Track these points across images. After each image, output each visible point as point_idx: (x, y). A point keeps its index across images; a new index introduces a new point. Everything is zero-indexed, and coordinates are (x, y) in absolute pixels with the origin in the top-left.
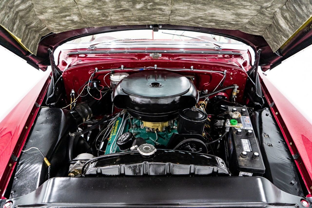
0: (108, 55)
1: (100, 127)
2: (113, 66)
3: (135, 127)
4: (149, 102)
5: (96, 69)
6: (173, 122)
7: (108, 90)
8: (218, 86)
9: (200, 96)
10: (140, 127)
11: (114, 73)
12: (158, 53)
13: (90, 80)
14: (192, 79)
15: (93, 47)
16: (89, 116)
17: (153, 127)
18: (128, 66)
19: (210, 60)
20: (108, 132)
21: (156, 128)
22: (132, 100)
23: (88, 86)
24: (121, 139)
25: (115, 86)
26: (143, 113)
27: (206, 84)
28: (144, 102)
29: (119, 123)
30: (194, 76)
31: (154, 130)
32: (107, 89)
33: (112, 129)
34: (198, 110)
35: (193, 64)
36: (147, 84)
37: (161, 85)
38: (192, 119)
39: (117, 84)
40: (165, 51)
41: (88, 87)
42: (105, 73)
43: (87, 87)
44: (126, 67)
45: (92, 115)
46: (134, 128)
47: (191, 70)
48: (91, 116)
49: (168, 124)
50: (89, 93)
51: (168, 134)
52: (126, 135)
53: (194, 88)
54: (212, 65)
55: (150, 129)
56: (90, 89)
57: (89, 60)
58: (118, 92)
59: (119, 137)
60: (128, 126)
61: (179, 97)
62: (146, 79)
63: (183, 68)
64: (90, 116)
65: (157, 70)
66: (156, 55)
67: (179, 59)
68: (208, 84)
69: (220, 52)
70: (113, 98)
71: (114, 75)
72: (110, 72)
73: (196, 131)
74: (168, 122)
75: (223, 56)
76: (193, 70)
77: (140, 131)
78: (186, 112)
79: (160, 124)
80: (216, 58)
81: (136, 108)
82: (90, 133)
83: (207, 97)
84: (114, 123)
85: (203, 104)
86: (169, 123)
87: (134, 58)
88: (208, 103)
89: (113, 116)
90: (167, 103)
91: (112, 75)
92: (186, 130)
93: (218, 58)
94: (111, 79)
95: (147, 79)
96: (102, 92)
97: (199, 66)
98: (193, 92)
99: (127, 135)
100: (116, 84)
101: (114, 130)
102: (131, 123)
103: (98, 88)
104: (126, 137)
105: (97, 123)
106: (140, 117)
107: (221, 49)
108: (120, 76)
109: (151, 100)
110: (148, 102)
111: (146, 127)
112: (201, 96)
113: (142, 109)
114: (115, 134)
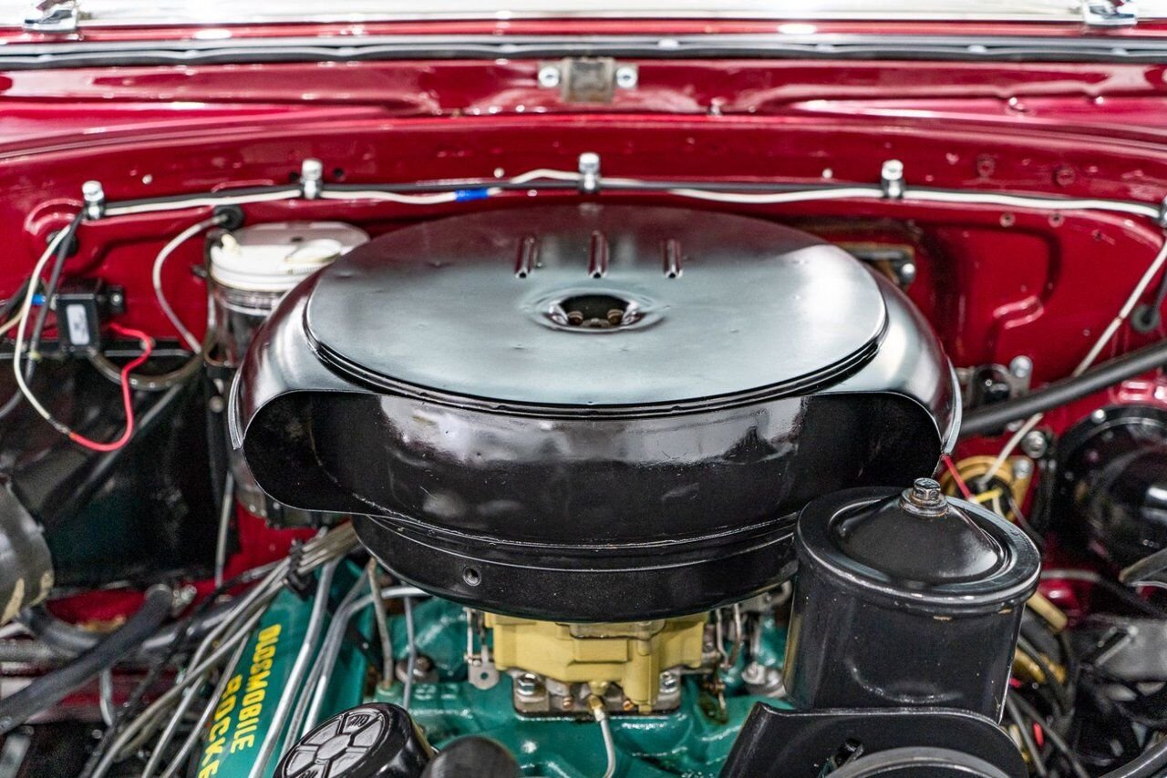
0: (180, 79)
1: (106, 692)
2: (228, 166)
3: (416, 678)
4: (549, 448)
5: (93, 191)
6: (749, 629)
7: (186, 371)
8: (1116, 324)
9: (969, 412)
10: (462, 675)
11: (243, 222)
12: (606, 54)
13: (40, 290)
14: (898, 272)
15: (67, 15)
16: (19, 593)
17: (579, 673)
18: (361, 171)
19: (1041, 112)
20: (187, 723)
21: (598, 679)
22: (406, 439)
23: (15, 337)
24: (312, 764)
25: (249, 334)
26: (493, 541)
27: (1019, 311)
28: (499, 455)
29: (286, 651)
30: (908, 241)
31: (583, 694)
32: (178, 364)
33: (220, 701)
34: (957, 507)
35: (901, 147)
36: (526, 305)
37: (640, 316)
38: (911, 584)
39: (268, 314)
40: (669, 44)
41: (20, 346)
42: (161, 231)
43: (11, 349)
44: (338, 171)
45: (47, 581)
46: (413, 689)
47: (886, 197)
48: (43, 595)
49: (704, 643)
50: (24, 398)
51: (699, 730)
52: (354, 728)
53: (915, 338)
54: (1059, 150)
55: (552, 688)
56: (36, 363)
57: (28, 122)
58: (280, 374)
59: (292, 753)
60: (360, 668)
61: (793, 406)
62: (512, 267)
63: (820, 174)
64: (32, 591)
65: (597, 196)
66: (591, 78)
67: (782, 106)
68: (1032, 309)
69: (1119, 49)
70: (243, 427)
71: (241, 242)
72: (210, 214)
73: (946, 690)
74: (699, 628)
75: (1148, 76)
76: (900, 197)
77: (465, 713)
78: (853, 528)
79: (634, 642)
80: (1092, 98)
81: (437, 504)
82: (9, 761)
83: (1025, 417)
84: (238, 644)
85: (994, 483)
86: (708, 638)
87: (408, 96)
88: (1036, 474)
89: (222, 591)
90: (692, 458)
91: (227, 240)
92: (863, 674)
93: (1106, 94)
94: (220, 275)
95: (524, 269)
96: (134, 382)
97: (952, 158)
98: (909, 365)
99: (365, 726)
100: (262, 318)
101: (239, 706)
102: (387, 646)
103: (102, 351)
104: (351, 744)
105: (84, 654)
106: (472, 582)
107: (1132, 21)
108: (291, 248)
109: (562, 429)
110: (530, 456)
111: (515, 675)
112: (980, 415)
113: (483, 509)
114: (251, 739)
